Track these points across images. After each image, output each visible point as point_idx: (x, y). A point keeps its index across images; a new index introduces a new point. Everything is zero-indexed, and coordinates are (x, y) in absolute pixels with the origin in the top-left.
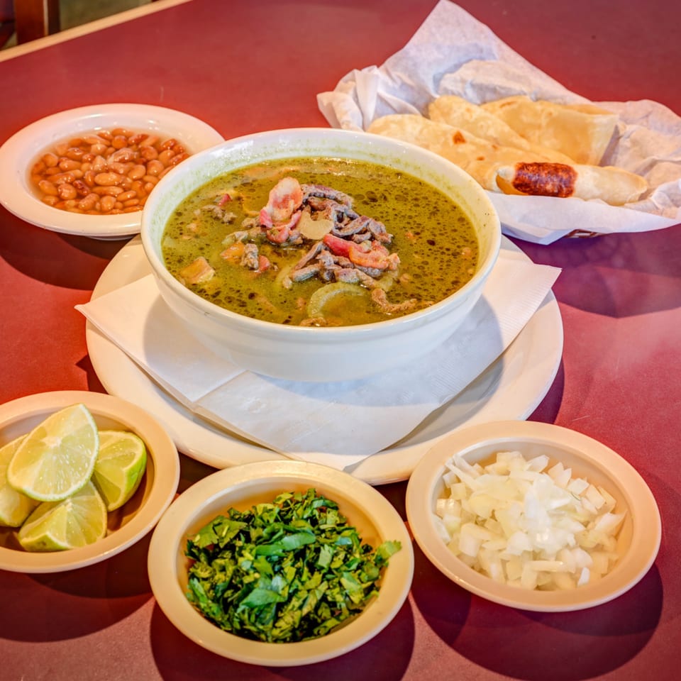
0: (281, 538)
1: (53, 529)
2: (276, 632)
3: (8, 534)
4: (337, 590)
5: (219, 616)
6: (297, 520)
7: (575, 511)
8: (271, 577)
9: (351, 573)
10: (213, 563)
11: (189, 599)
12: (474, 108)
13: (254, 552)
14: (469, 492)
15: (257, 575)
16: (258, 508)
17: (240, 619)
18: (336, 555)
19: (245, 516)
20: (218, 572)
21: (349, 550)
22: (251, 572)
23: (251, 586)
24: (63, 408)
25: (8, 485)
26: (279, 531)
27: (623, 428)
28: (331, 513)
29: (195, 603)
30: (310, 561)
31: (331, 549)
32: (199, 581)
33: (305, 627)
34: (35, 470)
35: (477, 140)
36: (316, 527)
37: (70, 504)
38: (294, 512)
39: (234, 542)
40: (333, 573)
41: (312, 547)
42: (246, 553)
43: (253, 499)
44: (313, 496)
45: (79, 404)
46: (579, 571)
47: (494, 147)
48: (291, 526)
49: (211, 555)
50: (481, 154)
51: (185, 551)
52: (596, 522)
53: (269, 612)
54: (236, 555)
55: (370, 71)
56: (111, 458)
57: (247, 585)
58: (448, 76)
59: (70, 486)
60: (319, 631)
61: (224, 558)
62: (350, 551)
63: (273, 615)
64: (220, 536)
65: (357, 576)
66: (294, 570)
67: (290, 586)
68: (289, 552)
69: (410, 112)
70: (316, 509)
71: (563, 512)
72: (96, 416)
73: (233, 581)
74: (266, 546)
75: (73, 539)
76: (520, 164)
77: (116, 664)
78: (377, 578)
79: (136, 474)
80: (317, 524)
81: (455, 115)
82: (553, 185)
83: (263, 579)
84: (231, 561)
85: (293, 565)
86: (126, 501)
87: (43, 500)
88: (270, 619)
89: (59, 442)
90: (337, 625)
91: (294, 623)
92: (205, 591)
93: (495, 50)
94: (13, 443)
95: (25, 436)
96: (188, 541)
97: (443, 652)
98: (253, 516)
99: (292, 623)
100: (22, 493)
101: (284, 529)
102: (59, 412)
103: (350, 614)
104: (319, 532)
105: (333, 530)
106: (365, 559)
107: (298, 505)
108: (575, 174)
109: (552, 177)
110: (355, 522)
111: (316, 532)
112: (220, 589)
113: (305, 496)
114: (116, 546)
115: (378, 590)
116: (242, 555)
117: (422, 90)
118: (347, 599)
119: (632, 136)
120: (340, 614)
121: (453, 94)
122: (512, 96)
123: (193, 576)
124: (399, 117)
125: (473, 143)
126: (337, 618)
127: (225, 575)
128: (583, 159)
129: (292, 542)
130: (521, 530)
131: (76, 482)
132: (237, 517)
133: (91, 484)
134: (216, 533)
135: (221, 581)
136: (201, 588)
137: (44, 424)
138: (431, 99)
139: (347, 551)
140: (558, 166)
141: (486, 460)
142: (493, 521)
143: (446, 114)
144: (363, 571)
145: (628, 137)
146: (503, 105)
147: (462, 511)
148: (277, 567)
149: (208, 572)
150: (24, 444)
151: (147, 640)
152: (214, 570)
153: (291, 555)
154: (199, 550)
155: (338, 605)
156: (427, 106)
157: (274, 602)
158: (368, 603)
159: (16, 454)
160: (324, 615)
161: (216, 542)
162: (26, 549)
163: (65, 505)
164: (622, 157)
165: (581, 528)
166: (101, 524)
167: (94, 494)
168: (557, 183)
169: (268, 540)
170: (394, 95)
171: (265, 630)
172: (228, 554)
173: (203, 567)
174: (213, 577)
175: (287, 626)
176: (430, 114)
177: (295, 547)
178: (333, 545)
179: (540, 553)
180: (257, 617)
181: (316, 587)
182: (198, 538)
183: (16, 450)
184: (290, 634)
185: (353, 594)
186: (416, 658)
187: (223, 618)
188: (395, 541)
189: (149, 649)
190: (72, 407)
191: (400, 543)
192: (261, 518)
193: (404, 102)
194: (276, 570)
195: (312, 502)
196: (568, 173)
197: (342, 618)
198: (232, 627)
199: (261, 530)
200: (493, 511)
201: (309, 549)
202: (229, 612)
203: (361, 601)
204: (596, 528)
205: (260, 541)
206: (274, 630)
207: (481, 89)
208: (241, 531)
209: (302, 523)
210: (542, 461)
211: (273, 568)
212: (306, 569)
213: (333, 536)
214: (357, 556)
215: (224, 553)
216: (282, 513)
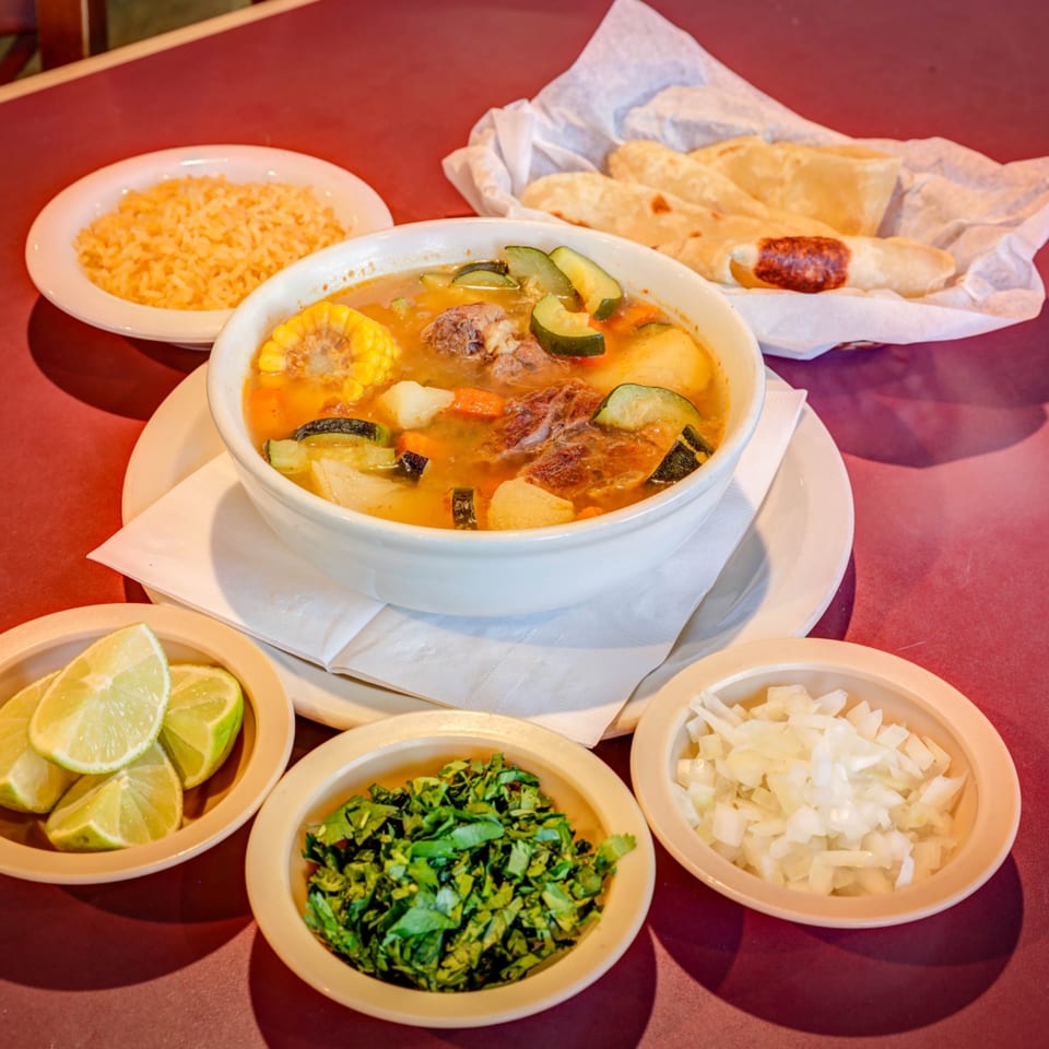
0: (450, 829)
1: (100, 816)
2: (443, 975)
3: (30, 824)
4: (537, 910)
5: (355, 950)
6: (475, 802)
7: (889, 774)
8: (435, 890)
9: (558, 884)
10: (346, 869)
11: (308, 925)
12: (681, 158)
13: (409, 852)
14: (727, 747)
15: (413, 888)
16: (414, 783)
17: (387, 955)
18: (535, 856)
19: (395, 796)
20: (353, 883)
21: (555, 848)
22: (405, 882)
23: (404, 905)
24: (115, 630)
25: (31, 748)
26: (447, 819)
27: (977, 661)
28: (527, 791)
29: (318, 931)
30: (496, 865)
31: (528, 847)
32: (324, 896)
33: (488, 967)
34: (71, 727)
35: (689, 207)
36: (505, 813)
37: (126, 778)
38: (471, 790)
39: (378, 836)
40: (530, 885)
41: (499, 844)
42: (396, 853)
43: (408, 771)
44: (500, 765)
45: (138, 623)
46: (898, 865)
47: (715, 216)
48: (466, 813)
49: (343, 856)
50: (697, 228)
51: (302, 851)
52: (921, 791)
53: (433, 945)
54: (382, 855)
55: (517, 108)
56: (188, 707)
57: (399, 902)
58: (636, 110)
59: (125, 750)
60: (509, 973)
61: (363, 862)
62: (557, 850)
63: (439, 948)
64: (356, 828)
65: (568, 889)
66: (471, 879)
67: (465, 905)
68: (463, 851)
69: (583, 169)
70: (505, 785)
71: (870, 776)
72: (166, 643)
73: (377, 897)
74: (428, 843)
75: (131, 833)
76: (765, 240)
77: (196, 1024)
78: (599, 892)
79: (228, 731)
80: (507, 808)
81: (652, 170)
82: (816, 270)
83: (423, 893)
84: (374, 865)
85: (469, 873)
86: (212, 774)
87: (83, 772)
88: (433, 955)
89: (109, 682)
90: (537, 964)
91: (471, 961)
92: (333, 912)
93: (703, 72)
94: (38, 684)
95: (57, 673)
96: (308, 834)
97: (700, 1006)
98: (408, 796)
99: (467, 961)
100: (52, 762)
101: (455, 817)
102: (109, 637)
103: (557, 947)
104: (508, 821)
105: (531, 818)
106: (580, 863)
107: (477, 780)
108: (848, 252)
109: (814, 259)
110: (564, 805)
111: (505, 821)
112: (357, 909)
113: (487, 766)
114: (196, 844)
115: (600, 910)
116: (390, 857)
117: (597, 134)
118: (553, 924)
119: (924, 190)
120: (542, 947)
121: (645, 138)
122: (736, 137)
123: (315, 889)
124: (566, 177)
125: (682, 212)
126: (538, 954)
127: (365, 887)
128: (852, 228)
129: (468, 836)
130: (808, 804)
131: (136, 743)
132: (383, 797)
133: (159, 748)
134: (350, 823)
135: (357, 896)
136: (327, 907)
137: (86, 655)
138: (613, 148)
139: (552, 850)
140: (822, 241)
141: (752, 699)
142: (764, 791)
143: (638, 170)
144: (577, 880)
145: (918, 191)
146: (722, 153)
147: (717, 776)
148: (444, 876)
149: (339, 882)
150: (55, 685)
151: (244, 987)
152: (348, 880)
153: (466, 857)
154: (324, 848)
155: (539, 933)
156: (606, 159)
157: (440, 929)
158: (585, 930)
159: (43, 700)
160: (517, 948)
161: (350, 836)
162: (58, 848)
163: (119, 780)
164: (908, 222)
165: (897, 800)
166: (174, 809)
167: (162, 763)
168: (822, 268)
169: (432, 833)
170: (557, 143)
171: (426, 971)
172: (369, 855)
173: (331, 874)
174: (345, 890)
175: (460, 966)
176: (612, 170)
177: (472, 844)
178: (531, 841)
179: (837, 838)
180: (413, 951)
181: (505, 906)
182: (323, 830)
183: (43, 695)
184: (464, 979)
185: (562, 917)
186: (659, 1014)
187: (361, 953)
188: (627, 835)
189: (248, 1001)
190: (130, 628)
191: (633, 838)
192: (421, 800)
193: (571, 154)
194: (443, 879)
195: (498, 774)
196: (838, 252)
197: (544, 953)
198: (376, 967)
199: (420, 817)
200: (764, 777)
201: (494, 846)
202: (371, 944)
203: (574, 927)
204: (921, 800)
205: (418, 834)
206: (440, 971)
207: (686, 128)
208: (389, 820)
209: (483, 807)
210: (838, 699)
211: (439, 876)
212: (489, 879)
213: (531, 827)
214: (568, 857)
215: (363, 854)
216: (452, 792)
